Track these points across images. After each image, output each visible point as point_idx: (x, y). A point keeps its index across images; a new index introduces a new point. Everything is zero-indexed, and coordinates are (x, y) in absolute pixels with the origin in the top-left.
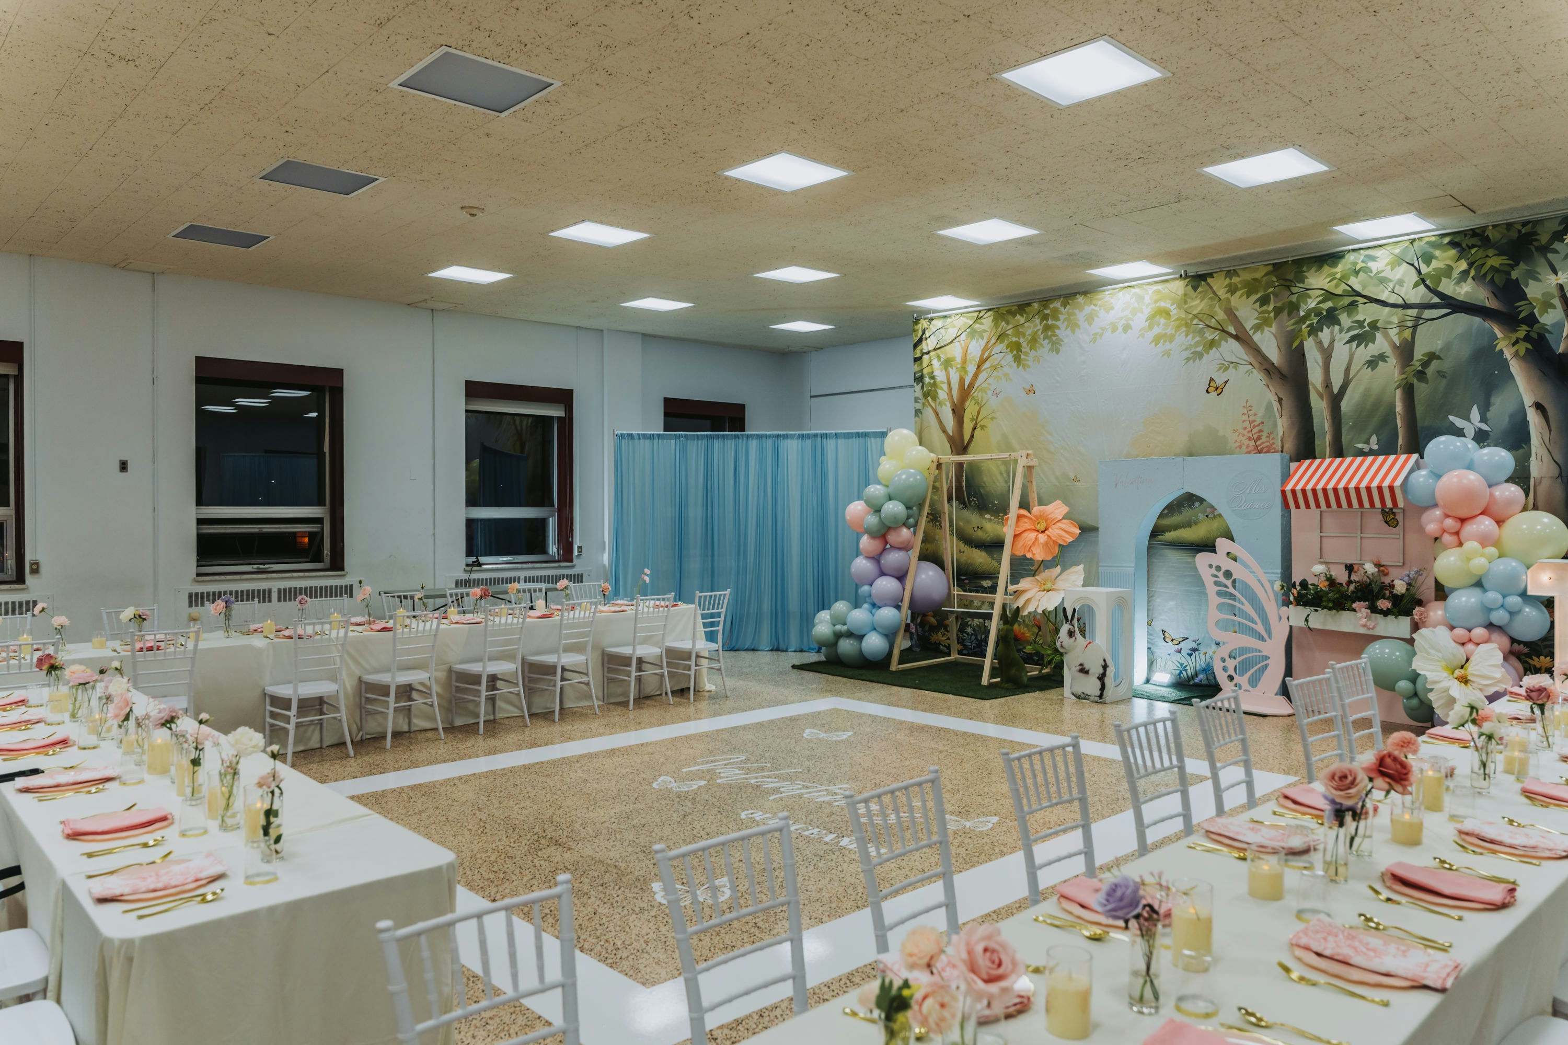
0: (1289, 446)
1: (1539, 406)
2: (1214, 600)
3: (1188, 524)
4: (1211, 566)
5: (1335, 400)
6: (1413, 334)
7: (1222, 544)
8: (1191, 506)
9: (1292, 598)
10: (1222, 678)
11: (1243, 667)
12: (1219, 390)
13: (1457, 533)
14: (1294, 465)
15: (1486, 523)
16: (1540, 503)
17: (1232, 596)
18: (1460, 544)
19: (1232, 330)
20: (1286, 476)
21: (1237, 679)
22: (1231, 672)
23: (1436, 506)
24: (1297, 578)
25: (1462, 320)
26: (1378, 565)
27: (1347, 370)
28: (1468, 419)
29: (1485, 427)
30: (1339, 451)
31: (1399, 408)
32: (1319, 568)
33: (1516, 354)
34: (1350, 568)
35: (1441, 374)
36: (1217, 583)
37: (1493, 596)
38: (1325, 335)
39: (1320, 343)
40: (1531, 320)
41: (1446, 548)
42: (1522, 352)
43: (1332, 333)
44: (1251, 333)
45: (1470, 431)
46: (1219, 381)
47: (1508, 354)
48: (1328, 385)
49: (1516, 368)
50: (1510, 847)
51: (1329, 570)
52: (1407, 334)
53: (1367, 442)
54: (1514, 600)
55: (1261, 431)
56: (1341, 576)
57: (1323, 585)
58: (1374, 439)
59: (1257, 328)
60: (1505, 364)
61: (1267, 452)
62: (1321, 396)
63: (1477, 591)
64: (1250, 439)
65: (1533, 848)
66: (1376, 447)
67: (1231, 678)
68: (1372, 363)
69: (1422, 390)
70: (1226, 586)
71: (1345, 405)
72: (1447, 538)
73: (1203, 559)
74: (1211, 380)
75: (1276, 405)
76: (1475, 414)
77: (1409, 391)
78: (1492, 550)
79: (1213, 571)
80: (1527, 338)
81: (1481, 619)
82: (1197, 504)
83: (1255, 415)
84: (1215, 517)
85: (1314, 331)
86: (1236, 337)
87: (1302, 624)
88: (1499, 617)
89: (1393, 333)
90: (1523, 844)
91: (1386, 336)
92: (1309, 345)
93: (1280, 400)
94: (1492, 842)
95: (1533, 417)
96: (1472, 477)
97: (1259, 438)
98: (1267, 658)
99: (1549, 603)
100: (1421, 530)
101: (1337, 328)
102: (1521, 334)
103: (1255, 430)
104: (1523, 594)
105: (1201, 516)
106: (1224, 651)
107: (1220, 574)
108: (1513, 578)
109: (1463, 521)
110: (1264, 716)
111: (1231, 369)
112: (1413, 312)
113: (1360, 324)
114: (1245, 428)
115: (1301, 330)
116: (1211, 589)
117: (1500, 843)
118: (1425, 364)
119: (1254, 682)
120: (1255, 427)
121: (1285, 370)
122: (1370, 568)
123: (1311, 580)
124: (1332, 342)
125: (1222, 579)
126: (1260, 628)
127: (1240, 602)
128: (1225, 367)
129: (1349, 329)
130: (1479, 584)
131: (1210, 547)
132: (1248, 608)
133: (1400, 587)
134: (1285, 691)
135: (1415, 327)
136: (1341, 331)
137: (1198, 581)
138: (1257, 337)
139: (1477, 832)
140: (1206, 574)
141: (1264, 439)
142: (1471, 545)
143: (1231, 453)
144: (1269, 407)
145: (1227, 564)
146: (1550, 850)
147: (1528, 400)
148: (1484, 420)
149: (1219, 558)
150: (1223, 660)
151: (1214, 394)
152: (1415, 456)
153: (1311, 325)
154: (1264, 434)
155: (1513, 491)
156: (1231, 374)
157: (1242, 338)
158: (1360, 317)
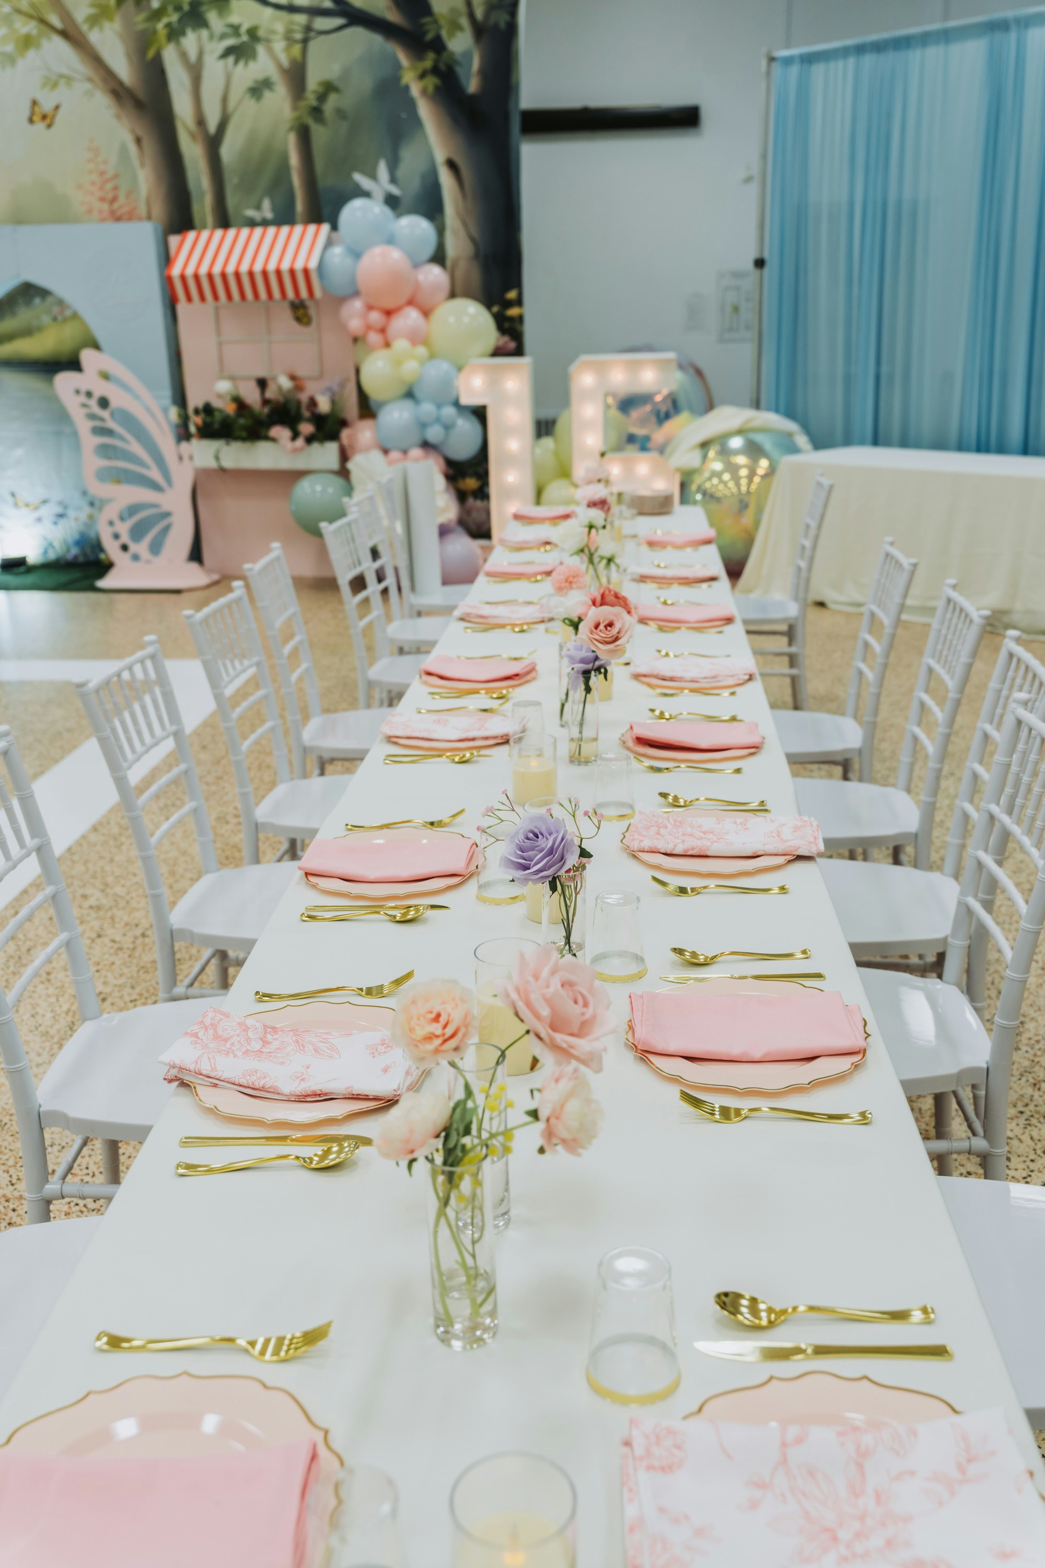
0: (159, 209)
1: (452, 165)
2: (90, 441)
3: (27, 332)
4: (78, 392)
5: (213, 143)
6: (304, 51)
7: (87, 356)
8: (28, 300)
9: (193, 429)
10: (112, 549)
11: (138, 532)
12: (48, 119)
13: (383, 331)
14: (174, 240)
15: (412, 316)
16: (458, 289)
17: (109, 432)
18: (387, 345)
19: (55, 21)
20: (166, 259)
21: (133, 547)
22: (125, 538)
23: (356, 294)
24: (195, 400)
25: (360, 36)
26: (293, 378)
27: (225, 100)
28: (373, 176)
29: (395, 191)
30: (224, 221)
31: (294, 160)
32: (224, 386)
33: (424, 92)
34: (262, 383)
35: (341, 113)
36: (92, 417)
37: (427, 408)
38: (190, 40)
39: (184, 55)
40: (438, 45)
41: (371, 349)
42: (431, 89)
43: (199, 39)
44: (85, 28)
45: (379, 195)
46: (47, 105)
47: (415, 90)
48: (201, 122)
49: (425, 111)
50: (692, 681)
51: (236, 387)
52: (297, 49)
53: (258, 207)
54: (449, 411)
55: (116, 188)
56: (252, 396)
57: (230, 409)
58: (266, 204)
59: (94, 20)
60: (411, 105)
61: (130, 219)
62: (193, 136)
63: (408, 404)
64: (102, 199)
65: (714, 677)
66: (269, 215)
67: (125, 548)
68: (258, 90)
69: (320, 135)
70: (102, 419)
71: (228, 151)
72: (374, 337)
73: (64, 381)
74: (34, 103)
75: (133, 148)
76: (383, 170)
77: (304, 135)
78: (421, 351)
79: (82, 399)
80: (435, 71)
81: (416, 439)
82: (37, 301)
83: (105, 162)
84: (65, 320)
85: (174, 34)
86: (64, 34)
87: (213, 464)
88: (434, 434)
89: (279, 46)
90: (703, 675)
91: (270, 51)
92: (170, 56)
93: (138, 141)
94: (672, 679)
95: (446, 179)
96: (396, 255)
97: (114, 199)
98: (167, 515)
99: (480, 414)
100: (343, 327)
101: (204, 33)
102: (428, 63)
103: (109, 186)
104: (456, 404)
105: (46, 319)
106: (111, 512)
107: (93, 403)
108: (447, 384)
109: (389, 313)
110: (178, 592)
111: (62, 88)
112: (301, 19)
113: (235, 29)
114: (93, 183)
115: (155, 32)
116: (84, 426)
117: (680, 679)
118: (322, 98)
119: (156, 548)
120: (107, 181)
121: (141, 93)
122: (285, 383)
123: (217, 403)
124: (201, 54)
125: (96, 410)
126: (155, 474)
127: (122, 438)
128: (52, 83)
129: (223, 37)
130: (410, 395)
131: (74, 364)
132: (136, 448)
133: (324, 405)
134: (196, 555)
135: (305, 41)
136: (211, 37)
137: (61, 416)
138: (94, 37)
139: (655, 672)
140: (73, 405)
141: (122, 200)
142: (401, 345)
143: (76, 220)
144: (124, 151)
145: (101, 388)
146: (732, 676)
147: (440, 156)
148: (393, 180)
149: (87, 379)
150: (111, 523)
151: (40, 126)
152: (325, 228)
153: (168, 25)
154: (122, 194)
155: (435, 275)
156: (61, 95)
157: (71, 34)
158: (234, 19)
